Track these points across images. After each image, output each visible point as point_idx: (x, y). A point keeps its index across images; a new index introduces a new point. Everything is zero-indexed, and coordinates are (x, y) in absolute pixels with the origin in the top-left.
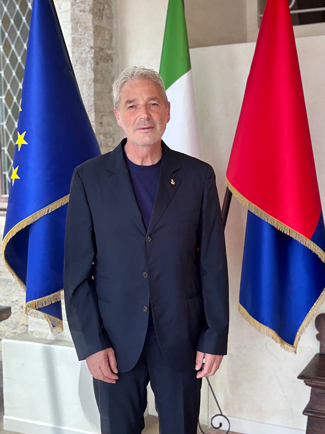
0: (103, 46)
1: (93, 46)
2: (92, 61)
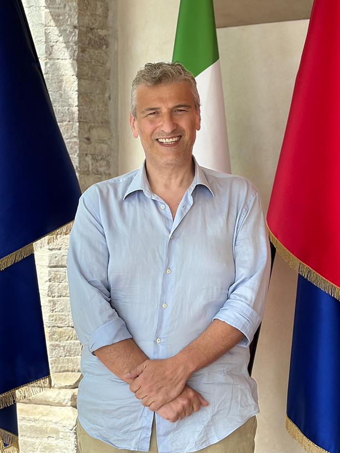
0: (93, 24)
1: (77, 25)
2: (75, 47)
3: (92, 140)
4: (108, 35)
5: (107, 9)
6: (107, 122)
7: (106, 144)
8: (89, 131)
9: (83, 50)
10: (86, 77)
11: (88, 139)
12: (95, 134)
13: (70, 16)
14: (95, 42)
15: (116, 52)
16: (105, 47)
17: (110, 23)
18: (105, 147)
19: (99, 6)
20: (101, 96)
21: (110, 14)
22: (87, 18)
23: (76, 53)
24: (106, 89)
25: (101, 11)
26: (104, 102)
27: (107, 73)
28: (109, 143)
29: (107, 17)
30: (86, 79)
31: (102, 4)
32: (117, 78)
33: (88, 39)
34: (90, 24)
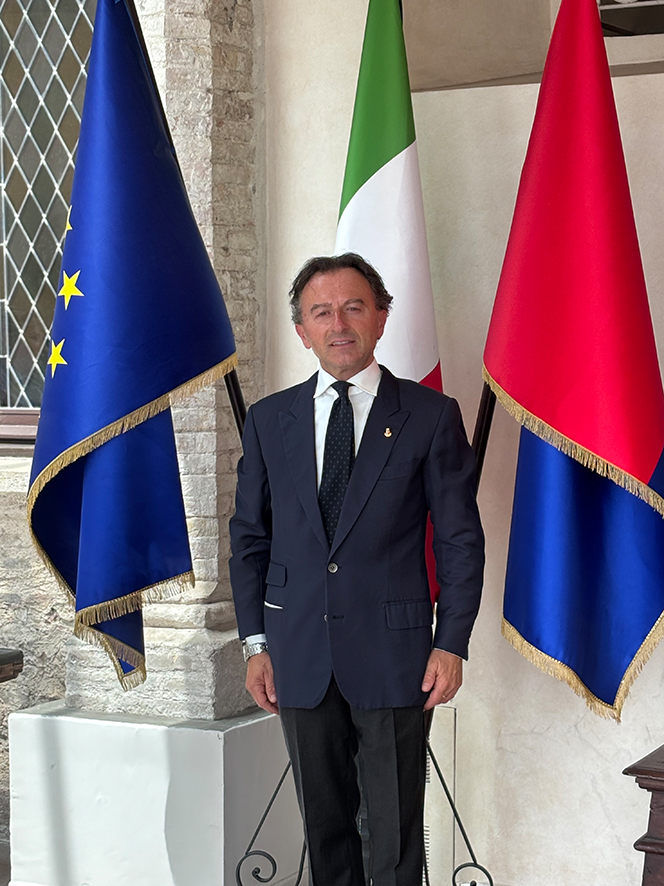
0: (232, 85)
1: (211, 87)
2: (208, 119)
3: (230, 251)
4: (252, 100)
5: (250, 63)
6: (251, 224)
7: (250, 255)
8: (227, 237)
9: (219, 123)
10: (223, 161)
11: (226, 249)
12: (235, 242)
13: (201, 75)
14: (236, 111)
15: (264, 124)
16: (248, 116)
17: (255, 82)
18: (248, 260)
19: (239, 60)
20: (242, 187)
21: (255, 68)
22: (224, 76)
23: (210, 127)
24: (249, 176)
25: (243, 66)
26: (246, 195)
27: (251, 155)
28: (254, 254)
29: (250, 74)
30: (222, 164)
31: (244, 55)
32: (265, 160)
33: (226, 106)
34: (229, 86)
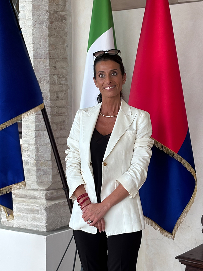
0: (57, 9)
1: (48, 10)
2: (47, 21)
4: (66, 15)
5: (65, 2)
6: (66, 58)
9: (51, 23)
11: (55, 67)
14: (59, 18)
15: (71, 23)
16: (64, 21)
18: (64, 71)
20: (62, 45)
21: (67, 4)
22: (54, 6)
24: (65, 42)
25: (62, 3)
26: (64, 48)
27: (66, 34)
28: (67, 69)
29: (65, 6)
30: (53, 37)
32: (71, 36)
33: (55, 17)
